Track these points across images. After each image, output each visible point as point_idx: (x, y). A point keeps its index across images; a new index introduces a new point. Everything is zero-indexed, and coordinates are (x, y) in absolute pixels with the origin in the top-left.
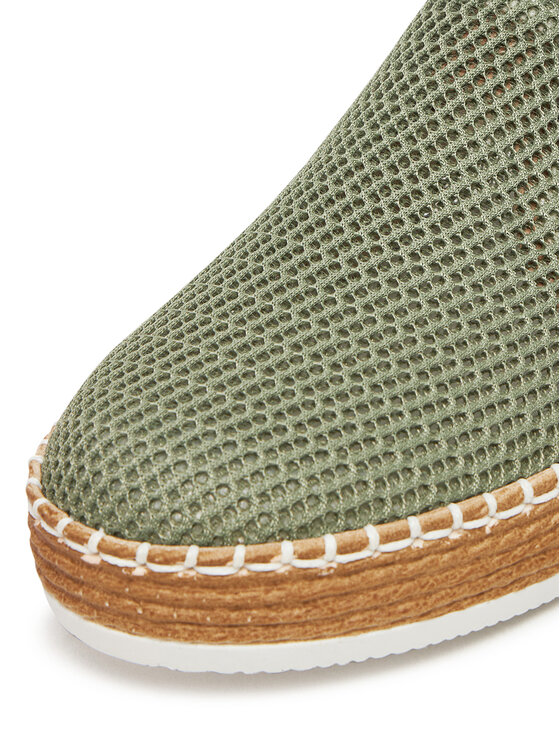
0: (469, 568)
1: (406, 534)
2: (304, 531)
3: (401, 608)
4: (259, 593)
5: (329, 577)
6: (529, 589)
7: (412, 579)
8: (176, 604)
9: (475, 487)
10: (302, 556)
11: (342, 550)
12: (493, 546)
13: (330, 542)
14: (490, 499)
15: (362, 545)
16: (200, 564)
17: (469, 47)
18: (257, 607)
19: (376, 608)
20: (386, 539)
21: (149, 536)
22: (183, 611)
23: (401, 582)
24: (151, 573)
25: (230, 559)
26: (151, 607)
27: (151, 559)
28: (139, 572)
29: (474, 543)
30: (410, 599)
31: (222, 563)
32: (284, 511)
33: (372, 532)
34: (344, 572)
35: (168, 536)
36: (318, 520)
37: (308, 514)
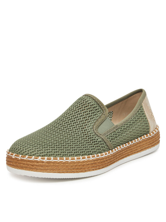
0: (66, 167)
1: (57, 159)
2: (43, 156)
3: (55, 170)
4: (36, 164)
5: (45, 163)
6: (75, 173)
7: (57, 166)
8: (24, 164)
9: (68, 156)
10: (42, 159)
11: (47, 159)
12: (70, 165)
13: (46, 158)
14: (70, 158)
15: (50, 159)
16: (28, 158)
17: (82, 106)
18: (35, 166)
19: (52, 169)
20: (54, 159)
21: (22, 154)
22: (25, 165)
23: (56, 166)
24: (21, 159)
25: (32, 158)
26: (21, 164)
27: (21, 157)
28: (20, 159)
29: (67, 163)
30: (57, 169)
31: (31, 158)
32: (40, 153)
33: (52, 158)
34: (47, 162)
35: (24, 154)
36: (45, 155)
37: (44, 154)
